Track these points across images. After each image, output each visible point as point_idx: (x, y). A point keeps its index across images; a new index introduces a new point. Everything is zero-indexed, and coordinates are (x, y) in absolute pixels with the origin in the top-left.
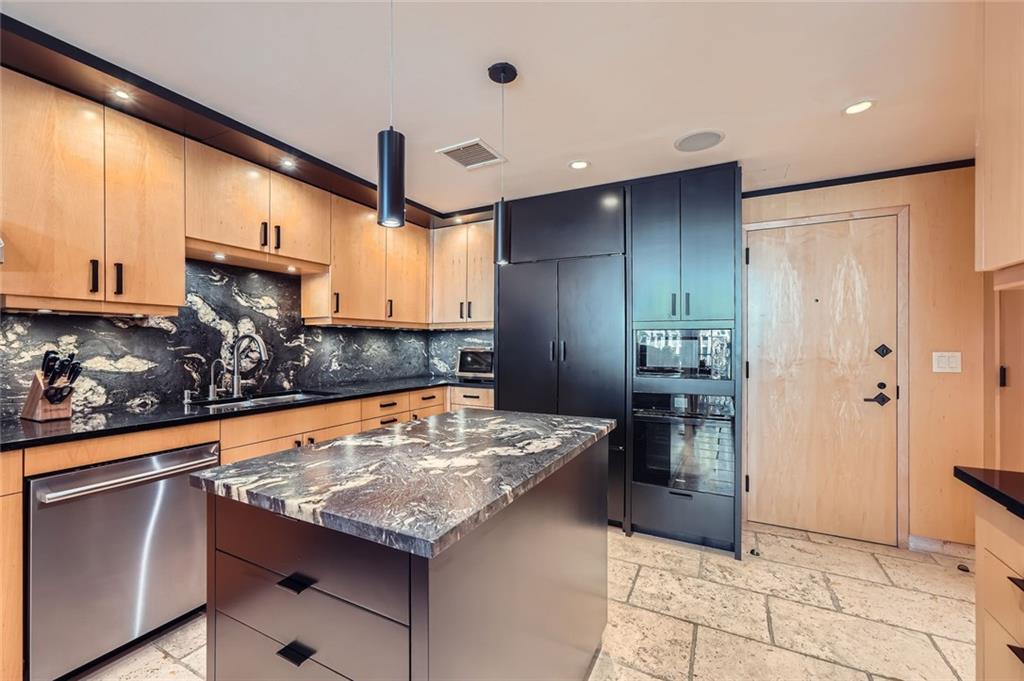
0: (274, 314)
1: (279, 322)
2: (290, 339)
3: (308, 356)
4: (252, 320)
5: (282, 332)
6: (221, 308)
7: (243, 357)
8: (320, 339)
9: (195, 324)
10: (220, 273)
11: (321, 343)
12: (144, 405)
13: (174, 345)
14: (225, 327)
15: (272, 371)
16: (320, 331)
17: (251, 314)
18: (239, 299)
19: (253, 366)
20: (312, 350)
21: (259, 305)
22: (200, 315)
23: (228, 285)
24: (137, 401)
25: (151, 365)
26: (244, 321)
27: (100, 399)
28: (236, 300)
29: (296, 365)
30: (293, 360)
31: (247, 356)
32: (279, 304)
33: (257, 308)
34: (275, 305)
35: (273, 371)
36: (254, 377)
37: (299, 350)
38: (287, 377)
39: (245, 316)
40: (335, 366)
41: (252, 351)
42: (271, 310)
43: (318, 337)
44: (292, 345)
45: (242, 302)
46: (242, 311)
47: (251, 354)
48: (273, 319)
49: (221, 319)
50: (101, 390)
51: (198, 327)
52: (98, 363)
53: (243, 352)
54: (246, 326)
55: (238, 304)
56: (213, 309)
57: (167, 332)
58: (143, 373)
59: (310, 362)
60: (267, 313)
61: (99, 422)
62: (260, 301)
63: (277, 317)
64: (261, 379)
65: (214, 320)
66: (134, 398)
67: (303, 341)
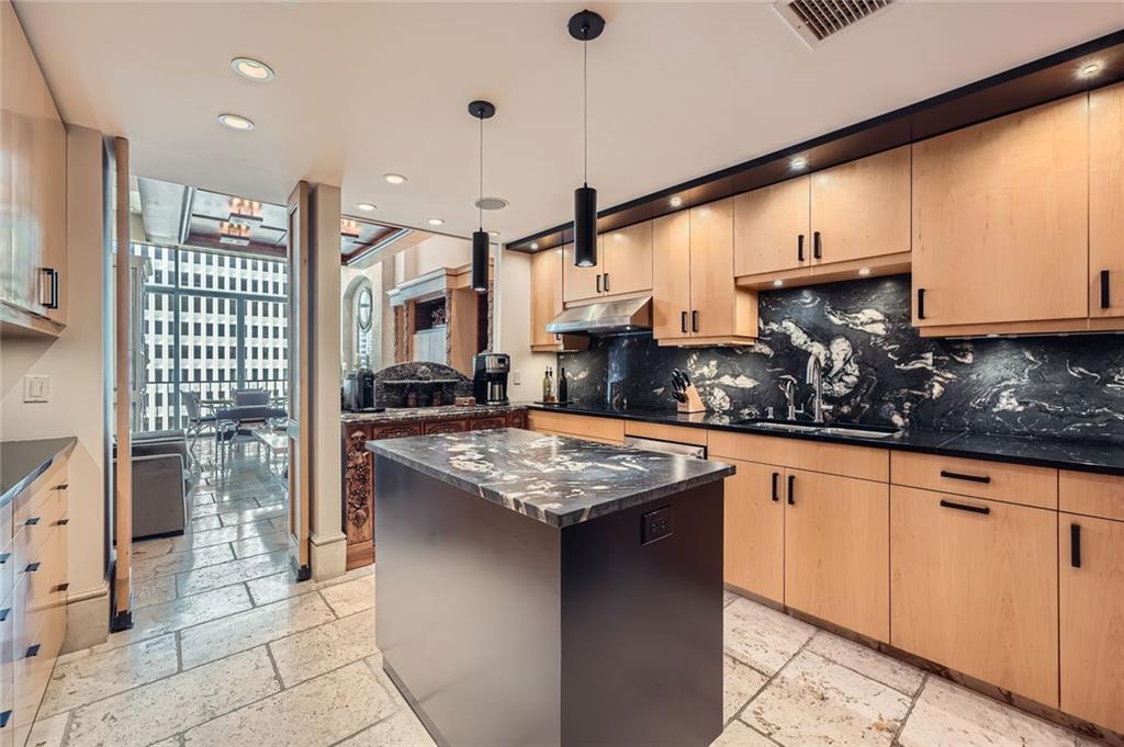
0: (879, 329)
1: (886, 339)
2: (905, 359)
3: (941, 384)
4: (847, 338)
5: (891, 351)
6: (814, 329)
7: (836, 380)
8: (969, 359)
9: (788, 348)
10: (812, 295)
11: (972, 365)
12: (750, 414)
13: (771, 368)
14: (817, 349)
15: (874, 400)
16: (969, 346)
17: (846, 333)
18: (832, 317)
19: (848, 391)
20: (950, 376)
21: (858, 322)
22: (793, 339)
23: (821, 305)
24: (747, 411)
25: (756, 383)
26: (838, 341)
27: (727, 406)
28: (828, 320)
29: (917, 396)
30: (909, 388)
31: (841, 380)
32: (887, 316)
33: (856, 324)
34: (882, 317)
35: (876, 399)
36: (848, 404)
37: (923, 376)
38: (900, 410)
39: (838, 335)
40: (1007, 403)
41: (847, 374)
42: (875, 325)
43: (964, 356)
44: (909, 367)
45: (836, 320)
46: (835, 331)
47: (845, 378)
48: (877, 336)
49: (812, 341)
50: (728, 399)
51: (791, 350)
52: (727, 380)
53: (836, 374)
54: (840, 348)
55: (831, 323)
56: (804, 332)
57: (766, 356)
58: (750, 389)
59: (944, 393)
60: (868, 329)
61: (726, 421)
62: (859, 315)
63: (884, 333)
64: (858, 408)
65: (805, 343)
66: (745, 407)
67: (930, 361)
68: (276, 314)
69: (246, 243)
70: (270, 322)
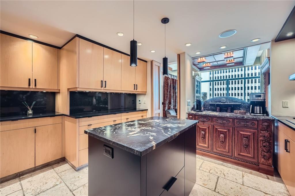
68: (224, 84)
69: (234, 64)
70: (222, 86)
